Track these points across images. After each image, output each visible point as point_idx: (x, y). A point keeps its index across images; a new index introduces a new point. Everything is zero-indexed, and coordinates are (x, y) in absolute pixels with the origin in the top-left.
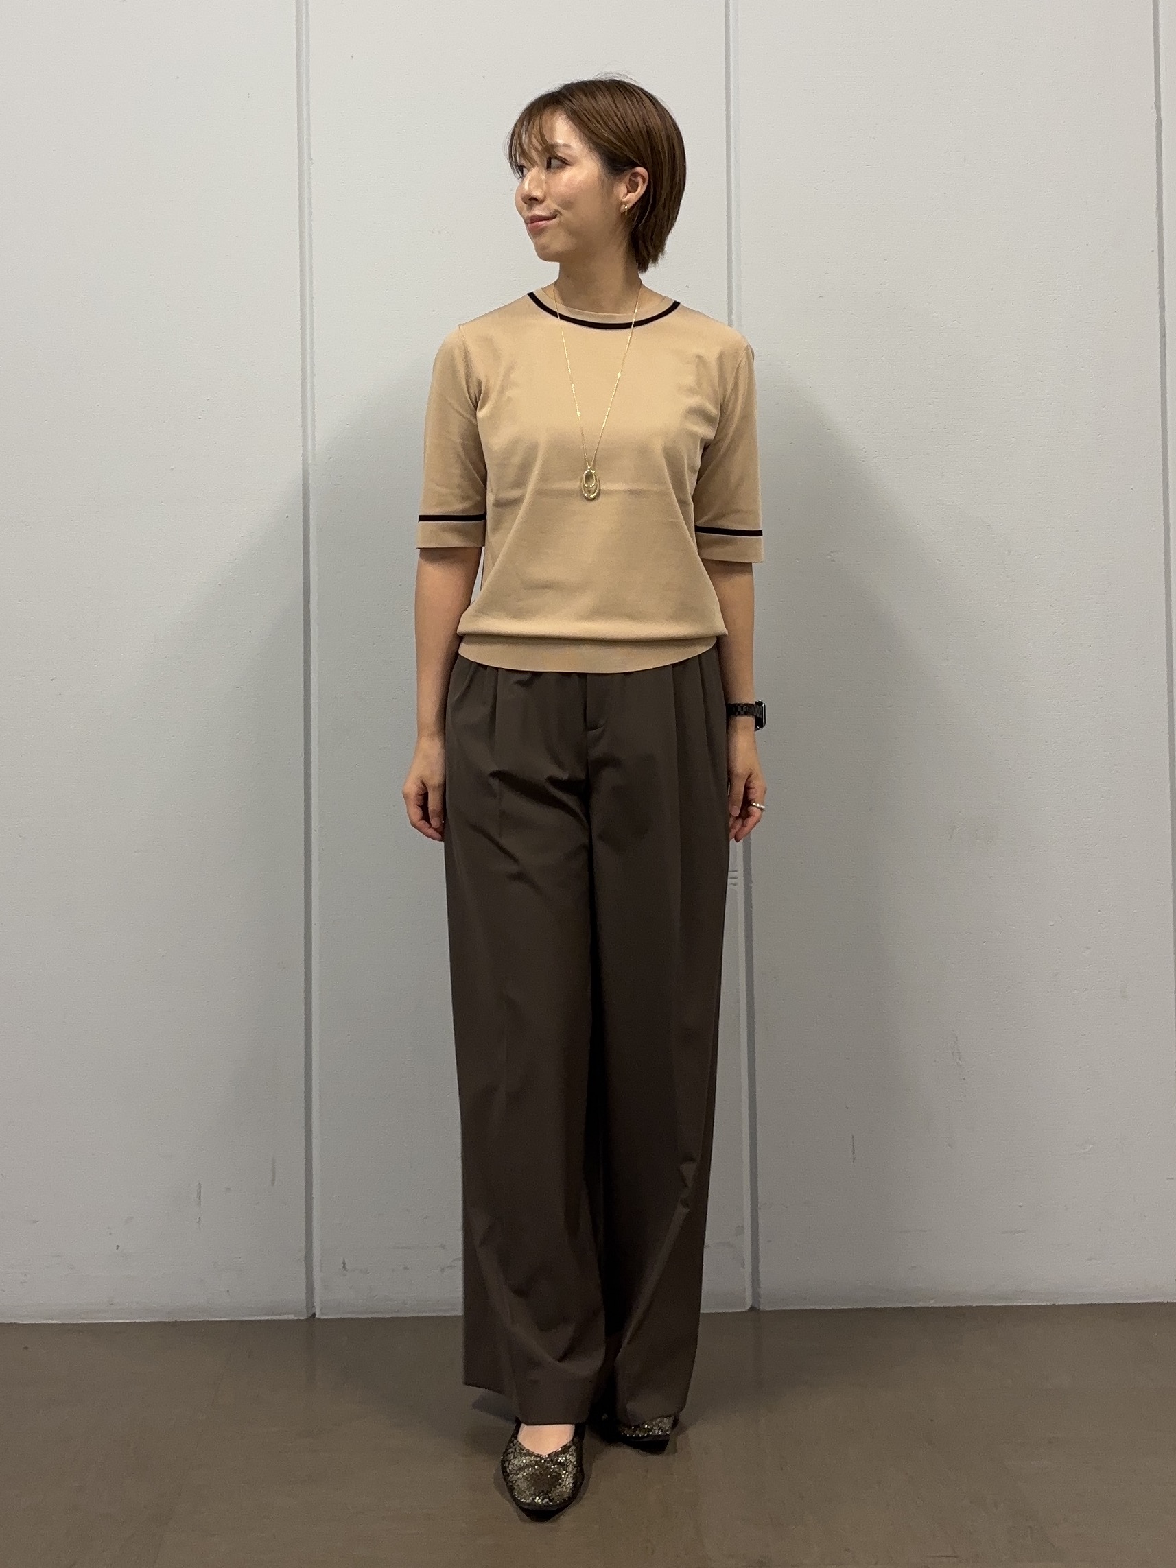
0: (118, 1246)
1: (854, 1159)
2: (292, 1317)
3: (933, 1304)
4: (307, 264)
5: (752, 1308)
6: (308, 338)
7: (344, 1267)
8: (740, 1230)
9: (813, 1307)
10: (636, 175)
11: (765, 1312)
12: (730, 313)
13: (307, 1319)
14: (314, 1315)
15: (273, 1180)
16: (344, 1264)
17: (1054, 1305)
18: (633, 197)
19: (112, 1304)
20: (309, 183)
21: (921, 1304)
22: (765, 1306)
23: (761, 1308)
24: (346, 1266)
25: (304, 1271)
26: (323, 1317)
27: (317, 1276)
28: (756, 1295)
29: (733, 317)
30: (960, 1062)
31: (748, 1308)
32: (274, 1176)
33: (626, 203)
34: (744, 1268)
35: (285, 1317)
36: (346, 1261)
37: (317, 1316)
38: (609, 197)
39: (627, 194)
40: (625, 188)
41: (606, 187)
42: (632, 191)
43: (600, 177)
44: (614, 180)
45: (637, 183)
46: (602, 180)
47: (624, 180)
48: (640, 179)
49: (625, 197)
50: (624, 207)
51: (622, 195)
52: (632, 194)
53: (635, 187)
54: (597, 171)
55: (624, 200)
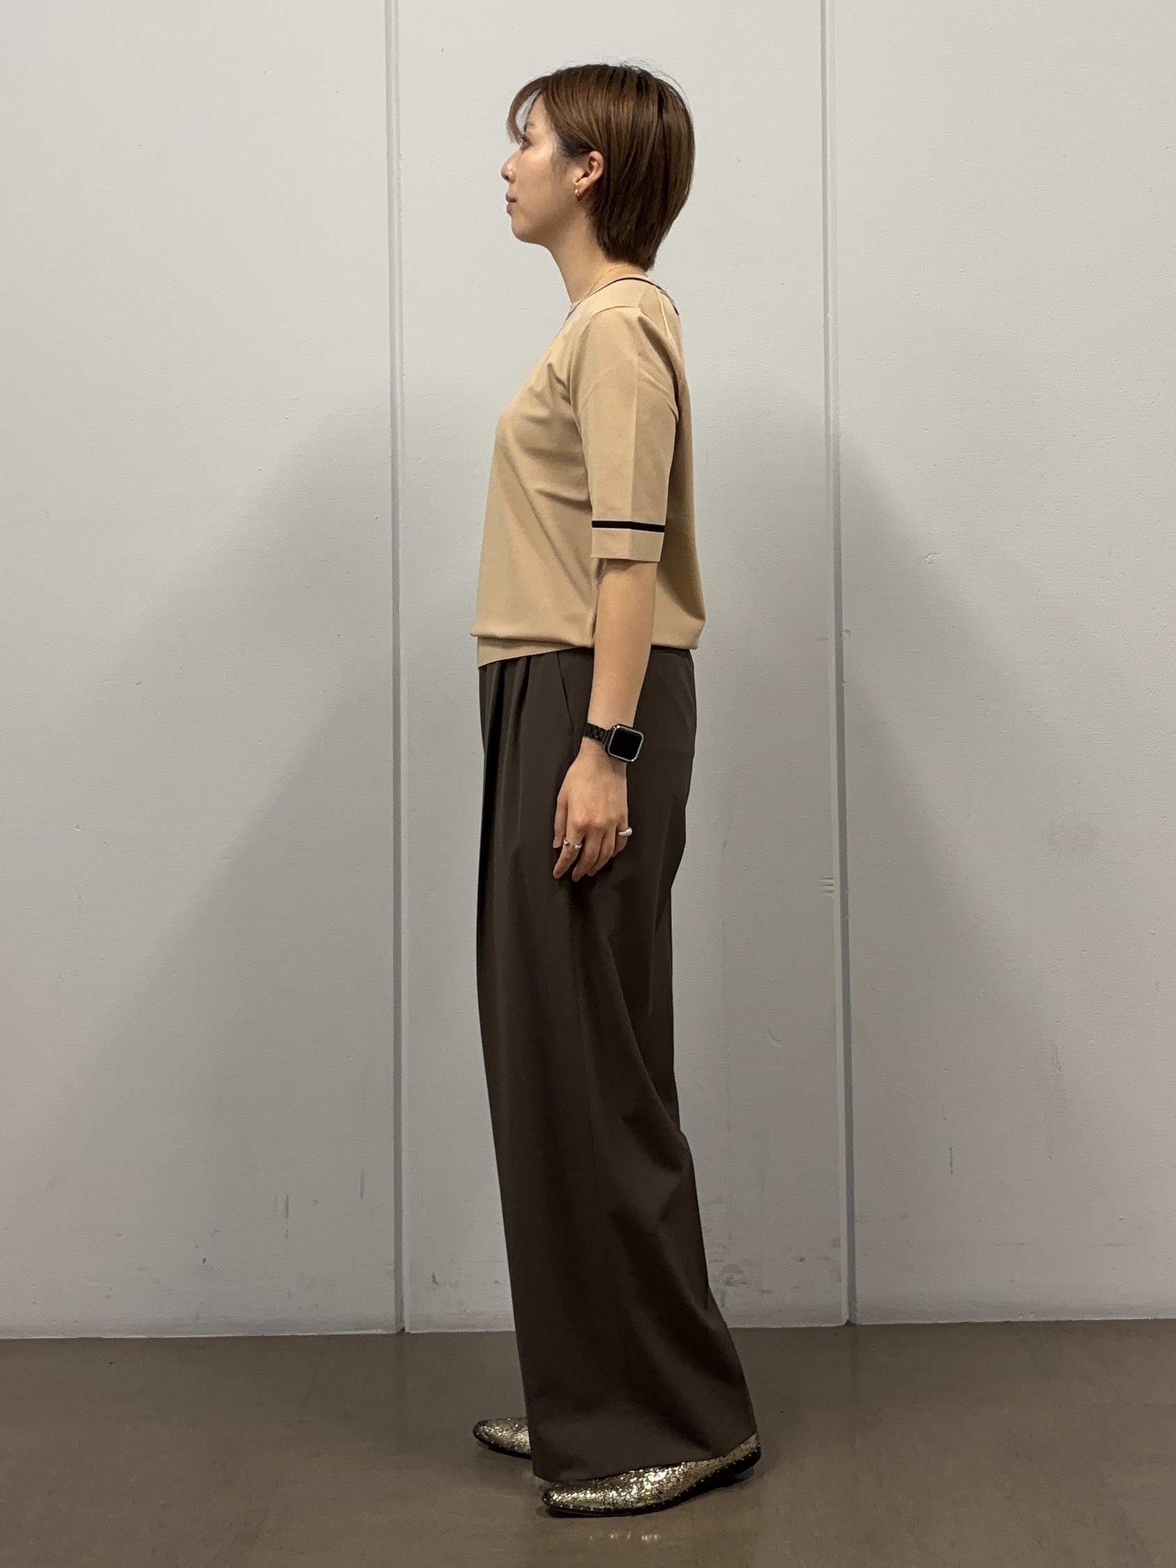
0: (205, 1260)
1: (952, 1171)
2: (380, 1332)
3: (1032, 1318)
5: (848, 1323)
6: (397, 335)
7: (434, 1280)
8: (836, 1243)
9: (910, 1322)
10: (592, 159)
11: (861, 1326)
12: (826, 311)
13: (397, 1334)
14: (403, 1329)
15: (362, 1193)
16: (434, 1277)
18: (585, 182)
19: (197, 1319)
20: (398, 179)
21: (1021, 1318)
22: (861, 1321)
23: (859, 1322)
24: (436, 1280)
25: (393, 1286)
26: (412, 1332)
27: (406, 1291)
28: (852, 1309)
29: (829, 315)
30: (1059, 1072)
31: (844, 1322)
32: (362, 1187)
33: (579, 187)
34: (841, 1283)
35: (375, 1332)
36: (435, 1274)
37: (406, 1331)
38: (560, 181)
39: (580, 178)
40: (579, 172)
41: (557, 169)
42: (585, 175)
43: (552, 159)
44: (568, 163)
45: (591, 168)
46: (553, 162)
47: (579, 164)
48: (595, 164)
49: (577, 182)
50: (576, 191)
51: (575, 179)
52: (585, 179)
53: (589, 171)
54: (551, 152)
55: (577, 184)
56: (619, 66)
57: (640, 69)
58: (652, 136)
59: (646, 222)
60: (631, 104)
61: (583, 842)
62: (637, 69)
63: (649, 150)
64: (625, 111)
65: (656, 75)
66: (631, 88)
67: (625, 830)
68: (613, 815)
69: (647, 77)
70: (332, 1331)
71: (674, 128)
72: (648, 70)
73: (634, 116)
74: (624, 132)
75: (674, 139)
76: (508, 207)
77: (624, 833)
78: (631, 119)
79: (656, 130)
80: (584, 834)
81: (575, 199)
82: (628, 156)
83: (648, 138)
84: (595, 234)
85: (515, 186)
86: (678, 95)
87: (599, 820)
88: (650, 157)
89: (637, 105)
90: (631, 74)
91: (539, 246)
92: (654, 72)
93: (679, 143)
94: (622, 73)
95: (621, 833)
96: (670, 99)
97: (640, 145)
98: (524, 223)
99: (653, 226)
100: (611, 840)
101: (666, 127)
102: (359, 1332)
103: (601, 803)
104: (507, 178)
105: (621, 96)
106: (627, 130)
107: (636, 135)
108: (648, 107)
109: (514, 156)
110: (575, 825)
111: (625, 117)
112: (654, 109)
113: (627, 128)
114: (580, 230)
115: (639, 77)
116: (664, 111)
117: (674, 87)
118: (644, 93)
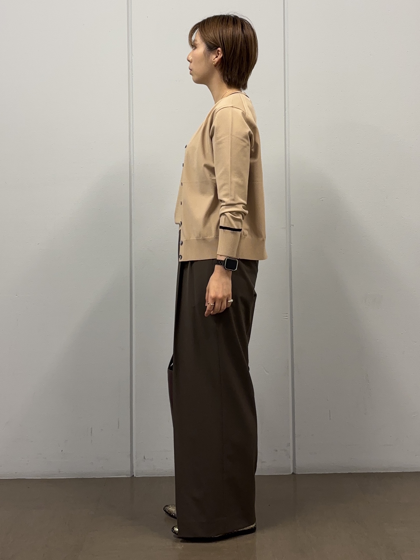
0: (62, 451)
1: (330, 419)
2: (125, 476)
4: (131, 92)
6: (131, 119)
8: (289, 445)
9: (314, 473)
10: (219, 51)
11: (297, 474)
13: (131, 477)
14: (133, 476)
15: (118, 427)
16: (144, 457)
17: (403, 472)
18: (217, 60)
19: (60, 472)
20: (132, 63)
21: (355, 472)
22: (298, 472)
24: (145, 458)
25: (129, 460)
26: (136, 477)
27: (134, 462)
28: (294, 468)
29: (286, 112)
30: (368, 383)
31: (292, 473)
32: (119, 424)
33: (214, 62)
34: (290, 459)
35: (123, 476)
36: (145, 456)
37: (135, 476)
38: (208, 60)
39: (215, 58)
40: (214, 56)
41: (206, 56)
42: (217, 57)
43: (204, 52)
44: (210, 54)
45: (218, 54)
46: (205, 53)
47: (214, 54)
48: (220, 53)
49: (214, 60)
50: (214, 63)
51: (213, 59)
52: (217, 58)
53: (218, 55)
54: (203, 50)
55: (214, 61)
56: (226, 15)
57: (234, 15)
58: (240, 40)
59: (241, 72)
60: (231, 29)
61: (215, 303)
62: (232, 15)
63: (240, 45)
64: (229, 31)
65: (240, 17)
66: (230, 23)
67: (230, 300)
68: (226, 294)
69: (237, 19)
70: (108, 476)
71: (249, 36)
72: (236, 15)
73: (232, 33)
74: (229, 39)
75: (249, 41)
76: (190, 72)
77: (230, 301)
78: (231, 34)
79: (242, 36)
80: (215, 300)
81: (213, 66)
82: (232, 48)
83: (239, 41)
84: (223, 78)
85: (192, 64)
86: (249, 23)
87: (220, 296)
88: (240, 48)
89: (233, 29)
90: (230, 17)
91: (203, 85)
92: (239, 16)
93: (251, 41)
94: (227, 18)
95: (229, 301)
96: (245, 25)
97: (236, 44)
98: (196, 77)
99: (243, 74)
100: (225, 303)
101: (245, 36)
102: (117, 477)
103: (221, 289)
104: (189, 61)
105: (227, 25)
106: (230, 39)
107: (234, 40)
108: (237, 29)
109: (191, 52)
110: (211, 297)
111: (229, 34)
112: (240, 29)
113: (230, 38)
114: (217, 77)
115: (234, 18)
116: (244, 30)
117: (247, 20)
118: (236, 24)
